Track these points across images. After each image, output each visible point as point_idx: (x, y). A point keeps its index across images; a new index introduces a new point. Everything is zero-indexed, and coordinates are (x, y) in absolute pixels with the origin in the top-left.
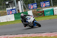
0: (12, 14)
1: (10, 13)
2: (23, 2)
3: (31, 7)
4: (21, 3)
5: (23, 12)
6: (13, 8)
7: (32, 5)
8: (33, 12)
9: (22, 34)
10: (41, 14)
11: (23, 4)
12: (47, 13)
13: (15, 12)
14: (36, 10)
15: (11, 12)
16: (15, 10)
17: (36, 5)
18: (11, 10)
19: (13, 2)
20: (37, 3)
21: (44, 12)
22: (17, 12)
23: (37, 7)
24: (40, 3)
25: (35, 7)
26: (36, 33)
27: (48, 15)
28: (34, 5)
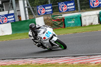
0: (8, 22)
1: (4, 21)
2: (28, 3)
3: (42, 11)
4: (24, 4)
5: (28, 19)
6: (9, 12)
7: (44, 7)
8: (45, 20)
9: (23, 59)
10: (60, 24)
11: (28, 5)
12: (69, 22)
13: (13, 19)
14: (50, 17)
15: (6, 19)
16: (12, 16)
17: (50, 7)
18: (5, 15)
19: (10, 2)
20: (53, 5)
21: (64, 19)
22: (17, 20)
23: (52, 12)
24: (57, 4)
25: (49, 11)
26: (47, 58)
27: (71, 25)
28: (46, 8)
